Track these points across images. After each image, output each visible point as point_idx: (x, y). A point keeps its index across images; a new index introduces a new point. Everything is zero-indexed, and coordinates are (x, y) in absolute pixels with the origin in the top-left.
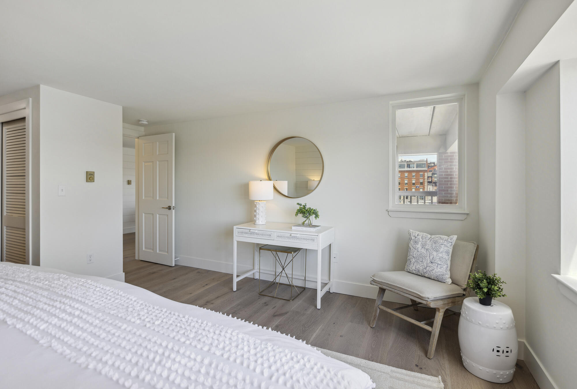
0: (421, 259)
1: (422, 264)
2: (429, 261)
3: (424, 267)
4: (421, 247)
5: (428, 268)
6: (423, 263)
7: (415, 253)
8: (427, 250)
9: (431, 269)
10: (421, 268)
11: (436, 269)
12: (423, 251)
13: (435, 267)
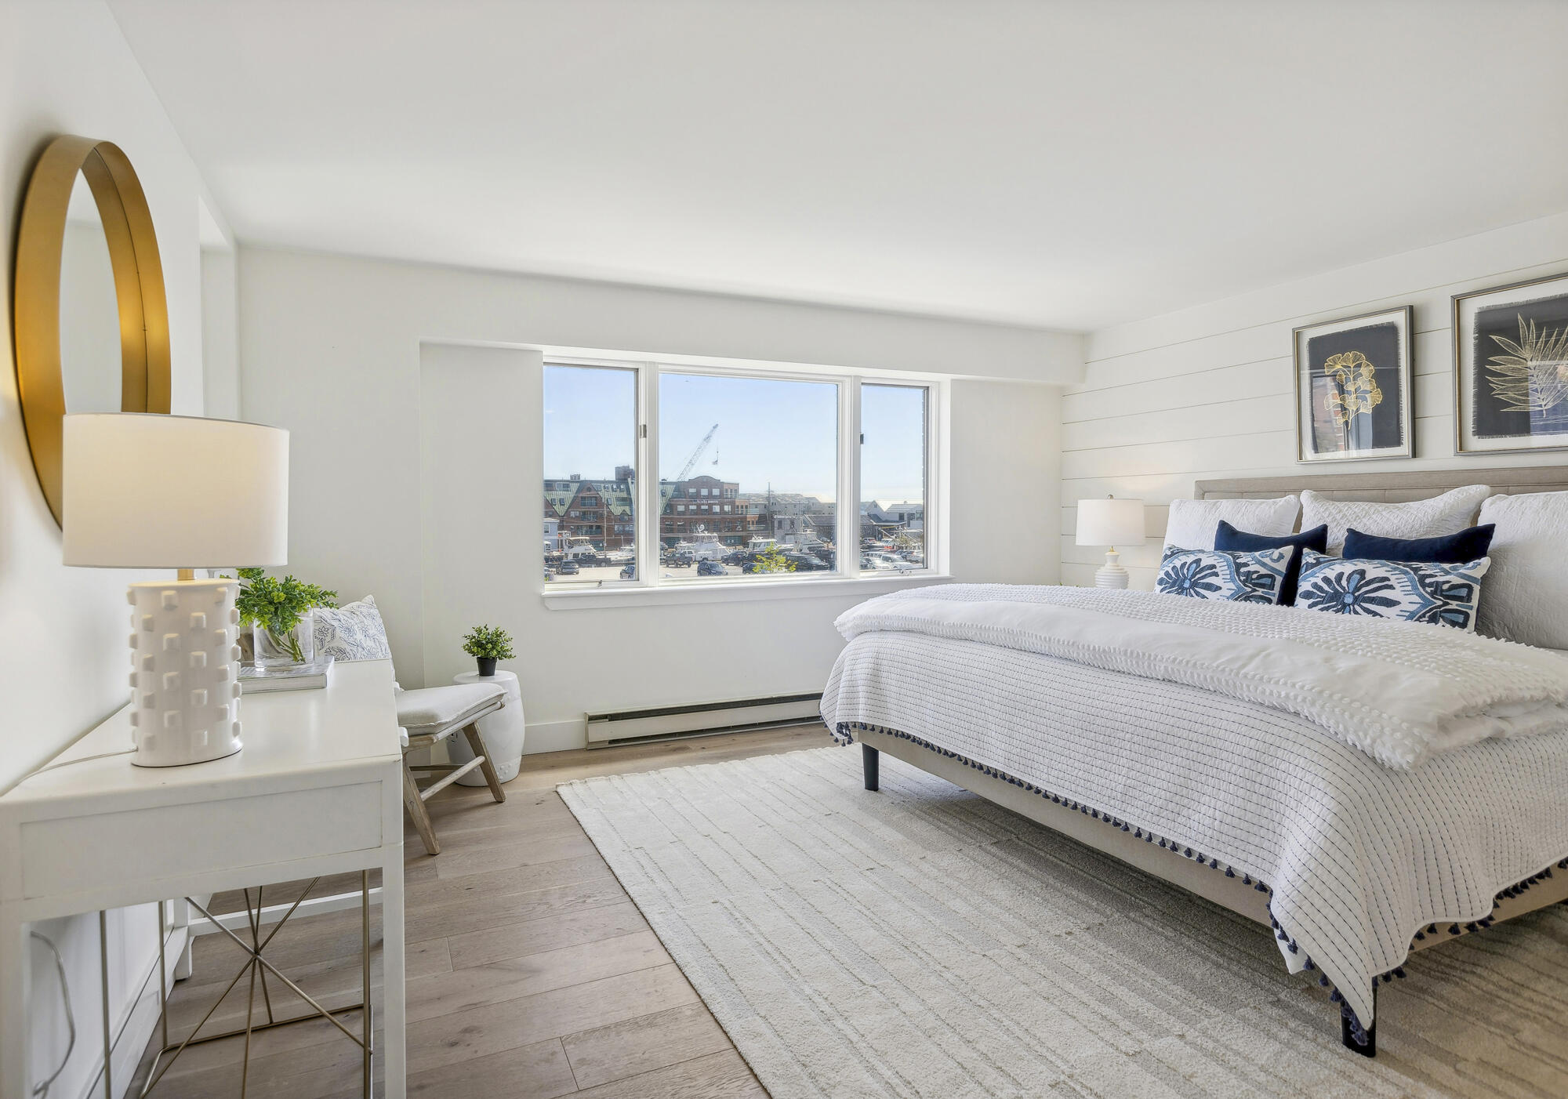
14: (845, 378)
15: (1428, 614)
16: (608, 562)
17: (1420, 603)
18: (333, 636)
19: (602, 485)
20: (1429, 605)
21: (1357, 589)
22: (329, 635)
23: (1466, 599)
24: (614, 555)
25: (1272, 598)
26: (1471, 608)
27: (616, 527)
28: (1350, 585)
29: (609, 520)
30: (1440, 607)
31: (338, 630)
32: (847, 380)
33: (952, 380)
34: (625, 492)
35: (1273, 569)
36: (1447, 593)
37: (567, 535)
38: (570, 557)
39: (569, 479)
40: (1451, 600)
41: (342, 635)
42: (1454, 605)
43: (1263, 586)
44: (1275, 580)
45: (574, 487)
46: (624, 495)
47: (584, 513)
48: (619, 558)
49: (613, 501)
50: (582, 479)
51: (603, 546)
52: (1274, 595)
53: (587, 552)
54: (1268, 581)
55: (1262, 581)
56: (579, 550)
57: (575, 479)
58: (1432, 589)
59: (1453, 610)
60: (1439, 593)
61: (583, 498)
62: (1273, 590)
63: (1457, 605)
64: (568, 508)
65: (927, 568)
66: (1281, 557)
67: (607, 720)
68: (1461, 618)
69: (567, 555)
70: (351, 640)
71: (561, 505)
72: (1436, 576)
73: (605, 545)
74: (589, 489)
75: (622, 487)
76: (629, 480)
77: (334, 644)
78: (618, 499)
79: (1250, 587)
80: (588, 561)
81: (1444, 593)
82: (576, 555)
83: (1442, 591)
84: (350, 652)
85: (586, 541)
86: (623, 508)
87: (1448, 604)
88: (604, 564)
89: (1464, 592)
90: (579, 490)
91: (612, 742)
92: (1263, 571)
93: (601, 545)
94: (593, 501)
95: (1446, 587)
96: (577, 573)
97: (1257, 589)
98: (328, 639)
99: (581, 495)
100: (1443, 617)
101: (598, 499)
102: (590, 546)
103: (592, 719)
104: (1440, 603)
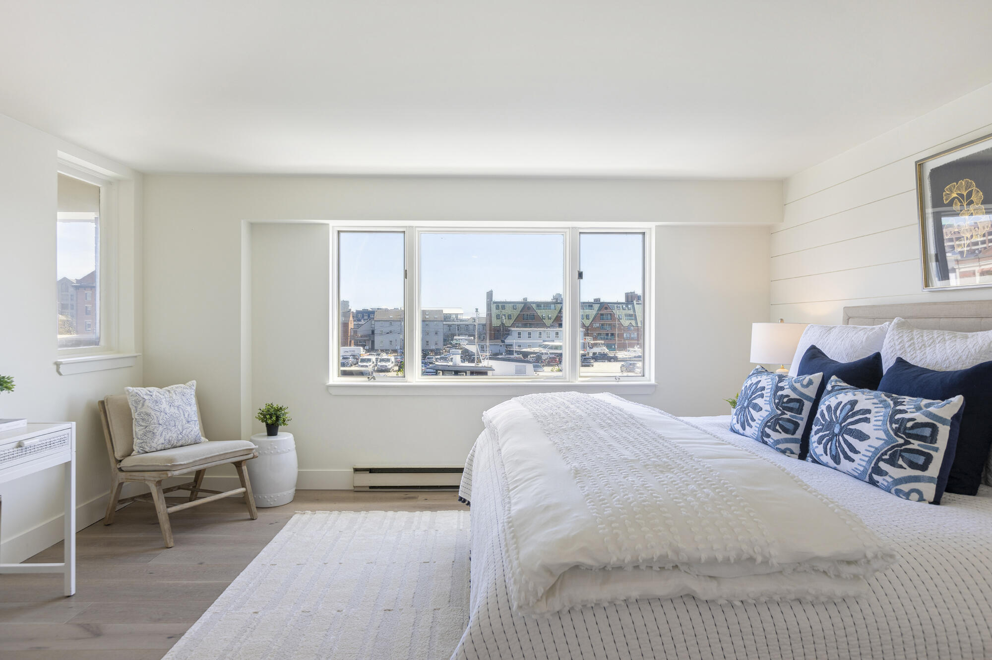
0: (172, 423)
1: (177, 429)
2: (184, 422)
3: (179, 432)
4: (168, 407)
5: (184, 432)
6: (176, 427)
7: (161, 418)
8: (178, 407)
9: (188, 430)
10: (175, 436)
11: (195, 429)
12: (173, 410)
13: (193, 426)
14: (566, 230)
15: (889, 452)
16: (615, 359)
17: (884, 440)
18: (143, 405)
19: (616, 305)
20: (893, 443)
21: (845, 419)
22: (141, 405)
23: (929, 440)
24: (621, 354)
25: (799, 422)
26: (936, 450)
27: (625, 335)
28: (841, 415)
29: (620, 329)
30: (901, 445)
31: (147, 402)
32: (568, 230)
33: (656, 226)
34: (632, 310)
35: (801, 394)
36: (911, 432)
37: (590, 340)
38: (591, 355)
39: (593, 301)
40: (914, 439)
41: (150, 405)
42: (915, 445)
43: (791, 410)
44: (803, 405)
45: (596, 307)
46: (631, 312)
47: (603, 325)
48: (625, 356)
49: (624, 317)
50: (602, 301)
51: (615, 348)
52: (802, 419)
53: (602, 352)
54: (795, 405)
55: (791, 405)
56: (597, 350)
57: (597, 301)
58: (897, 426)
59: (914, 449)
60: (902, 430)
61: (602, 315)
62: (801, 414)
63: (919, 445)
64: (592, 321)
65: (644, 376)
66: (810, 382)
67: (368, 472)
68: (921, 460)
69: (588, 353)
70: (156, 408)
71: (587, 319)
72: (906, 412)
73: (616, 347)
74: (606, 308)
75: (629, 307)
76: (635, 302)
77: (143, 410)
78: (626, 315)
79: (780, 410)
80: (603, 357)
81: (907, 431)
82: (594, 354)
83: (906, 428)
84: (154, 415)
85: (602, 344)
86: (630, 321)
87: (910, 443)
88: (612, 360)
89: (927, 432)
90: (600, 309)
91: (371, 487)
92: (793, 396)
93: (613, 347)
94: (609, 317)
95: (909, 424)
96: (593, 366)
97: (786, 412)
98: (140, 406)
99: (600, 313)
100: (903, 457)
101: (612, 315)
102: (605, 348)
103: (356, 470)
104: (901, 441)
